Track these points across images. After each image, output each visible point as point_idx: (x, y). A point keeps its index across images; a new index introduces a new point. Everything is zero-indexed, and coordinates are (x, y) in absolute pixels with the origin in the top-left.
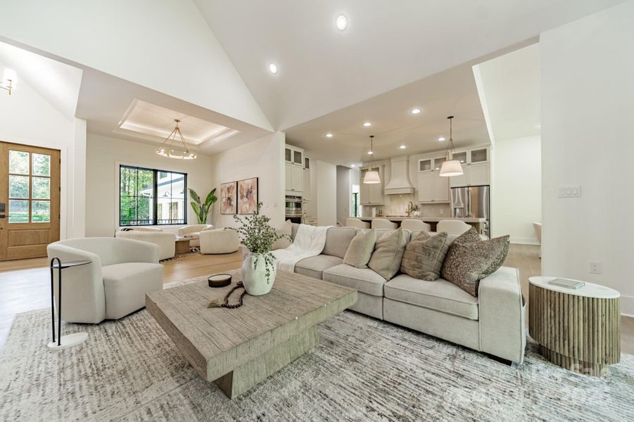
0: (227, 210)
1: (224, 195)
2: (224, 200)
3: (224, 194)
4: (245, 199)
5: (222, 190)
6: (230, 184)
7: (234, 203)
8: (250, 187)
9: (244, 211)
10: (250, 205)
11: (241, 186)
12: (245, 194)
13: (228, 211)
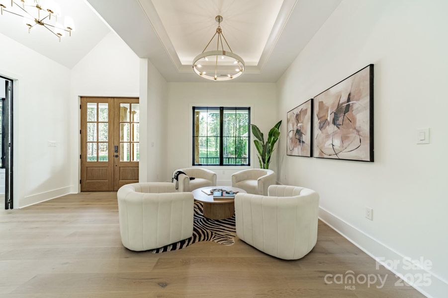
0: (296, 149)
1: (291, 128)
2: (291, 135)
3: (291, 125)
4: (331, 128)
5: (288, 121)
6: (300, 109)
7: (306, 138)
8: (344, 99)
9: (328, 150)
10: (344, 138)
11: (321, 103)
12: (330, 118)
13: (297, 151)
